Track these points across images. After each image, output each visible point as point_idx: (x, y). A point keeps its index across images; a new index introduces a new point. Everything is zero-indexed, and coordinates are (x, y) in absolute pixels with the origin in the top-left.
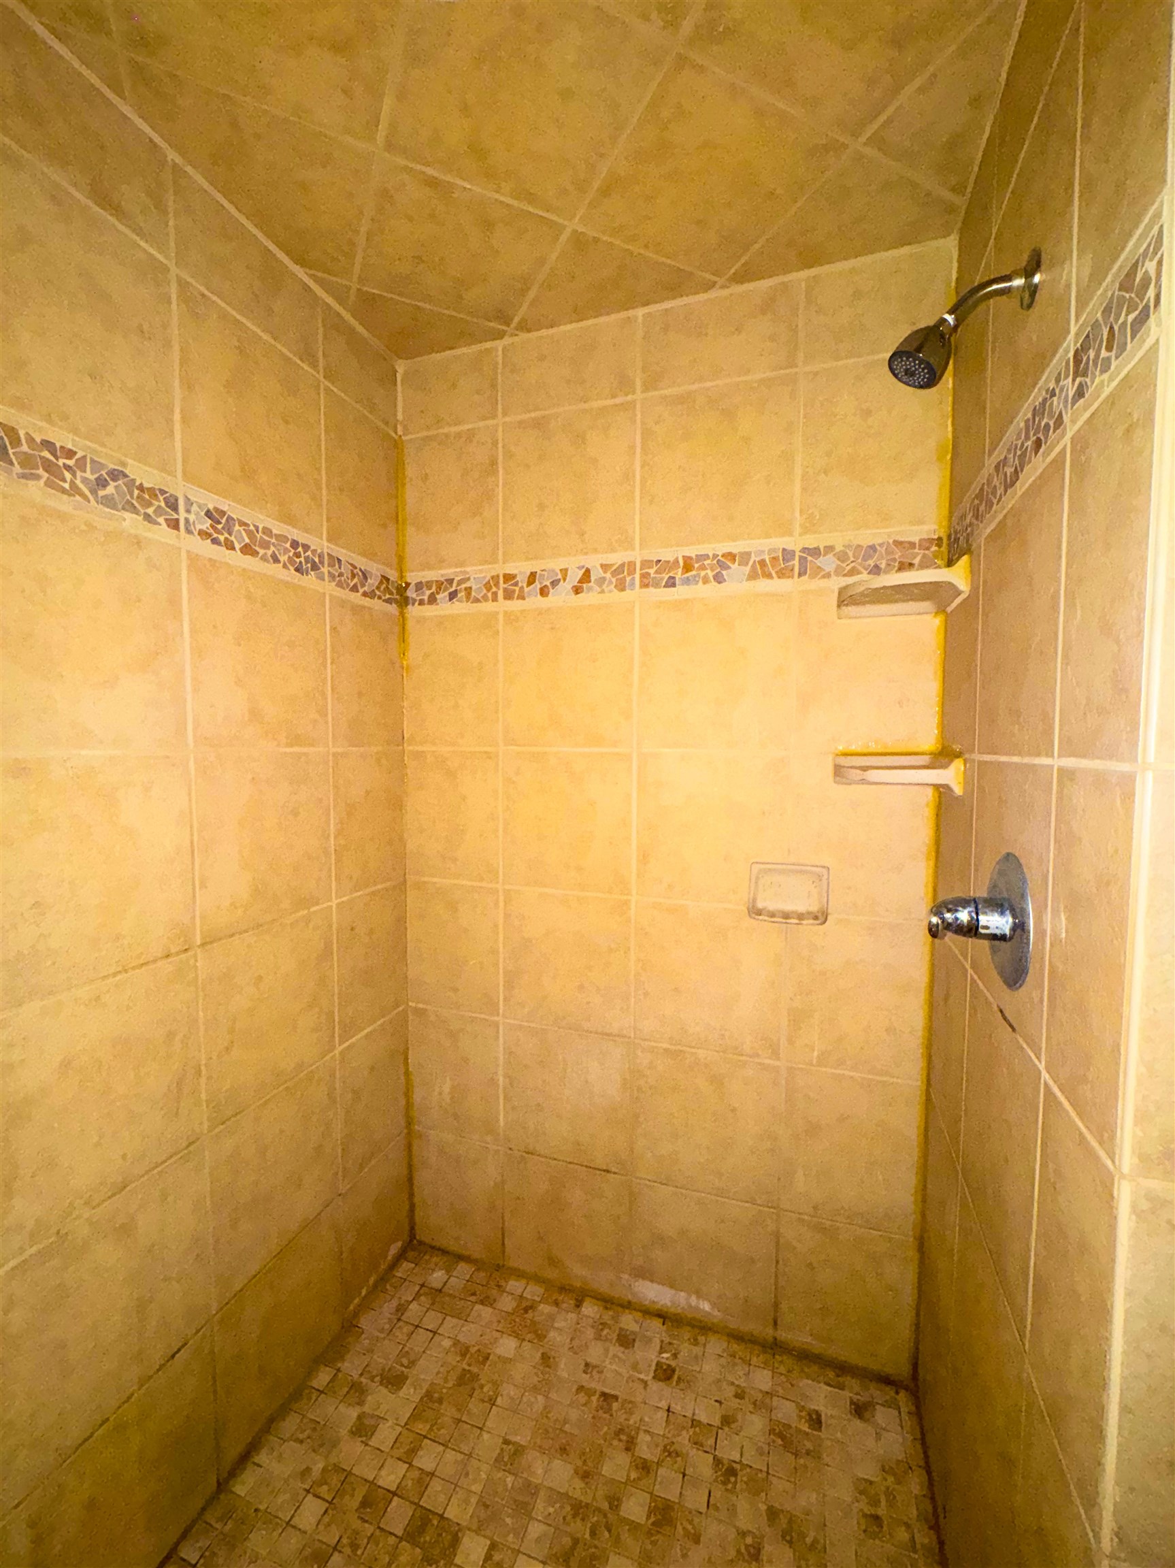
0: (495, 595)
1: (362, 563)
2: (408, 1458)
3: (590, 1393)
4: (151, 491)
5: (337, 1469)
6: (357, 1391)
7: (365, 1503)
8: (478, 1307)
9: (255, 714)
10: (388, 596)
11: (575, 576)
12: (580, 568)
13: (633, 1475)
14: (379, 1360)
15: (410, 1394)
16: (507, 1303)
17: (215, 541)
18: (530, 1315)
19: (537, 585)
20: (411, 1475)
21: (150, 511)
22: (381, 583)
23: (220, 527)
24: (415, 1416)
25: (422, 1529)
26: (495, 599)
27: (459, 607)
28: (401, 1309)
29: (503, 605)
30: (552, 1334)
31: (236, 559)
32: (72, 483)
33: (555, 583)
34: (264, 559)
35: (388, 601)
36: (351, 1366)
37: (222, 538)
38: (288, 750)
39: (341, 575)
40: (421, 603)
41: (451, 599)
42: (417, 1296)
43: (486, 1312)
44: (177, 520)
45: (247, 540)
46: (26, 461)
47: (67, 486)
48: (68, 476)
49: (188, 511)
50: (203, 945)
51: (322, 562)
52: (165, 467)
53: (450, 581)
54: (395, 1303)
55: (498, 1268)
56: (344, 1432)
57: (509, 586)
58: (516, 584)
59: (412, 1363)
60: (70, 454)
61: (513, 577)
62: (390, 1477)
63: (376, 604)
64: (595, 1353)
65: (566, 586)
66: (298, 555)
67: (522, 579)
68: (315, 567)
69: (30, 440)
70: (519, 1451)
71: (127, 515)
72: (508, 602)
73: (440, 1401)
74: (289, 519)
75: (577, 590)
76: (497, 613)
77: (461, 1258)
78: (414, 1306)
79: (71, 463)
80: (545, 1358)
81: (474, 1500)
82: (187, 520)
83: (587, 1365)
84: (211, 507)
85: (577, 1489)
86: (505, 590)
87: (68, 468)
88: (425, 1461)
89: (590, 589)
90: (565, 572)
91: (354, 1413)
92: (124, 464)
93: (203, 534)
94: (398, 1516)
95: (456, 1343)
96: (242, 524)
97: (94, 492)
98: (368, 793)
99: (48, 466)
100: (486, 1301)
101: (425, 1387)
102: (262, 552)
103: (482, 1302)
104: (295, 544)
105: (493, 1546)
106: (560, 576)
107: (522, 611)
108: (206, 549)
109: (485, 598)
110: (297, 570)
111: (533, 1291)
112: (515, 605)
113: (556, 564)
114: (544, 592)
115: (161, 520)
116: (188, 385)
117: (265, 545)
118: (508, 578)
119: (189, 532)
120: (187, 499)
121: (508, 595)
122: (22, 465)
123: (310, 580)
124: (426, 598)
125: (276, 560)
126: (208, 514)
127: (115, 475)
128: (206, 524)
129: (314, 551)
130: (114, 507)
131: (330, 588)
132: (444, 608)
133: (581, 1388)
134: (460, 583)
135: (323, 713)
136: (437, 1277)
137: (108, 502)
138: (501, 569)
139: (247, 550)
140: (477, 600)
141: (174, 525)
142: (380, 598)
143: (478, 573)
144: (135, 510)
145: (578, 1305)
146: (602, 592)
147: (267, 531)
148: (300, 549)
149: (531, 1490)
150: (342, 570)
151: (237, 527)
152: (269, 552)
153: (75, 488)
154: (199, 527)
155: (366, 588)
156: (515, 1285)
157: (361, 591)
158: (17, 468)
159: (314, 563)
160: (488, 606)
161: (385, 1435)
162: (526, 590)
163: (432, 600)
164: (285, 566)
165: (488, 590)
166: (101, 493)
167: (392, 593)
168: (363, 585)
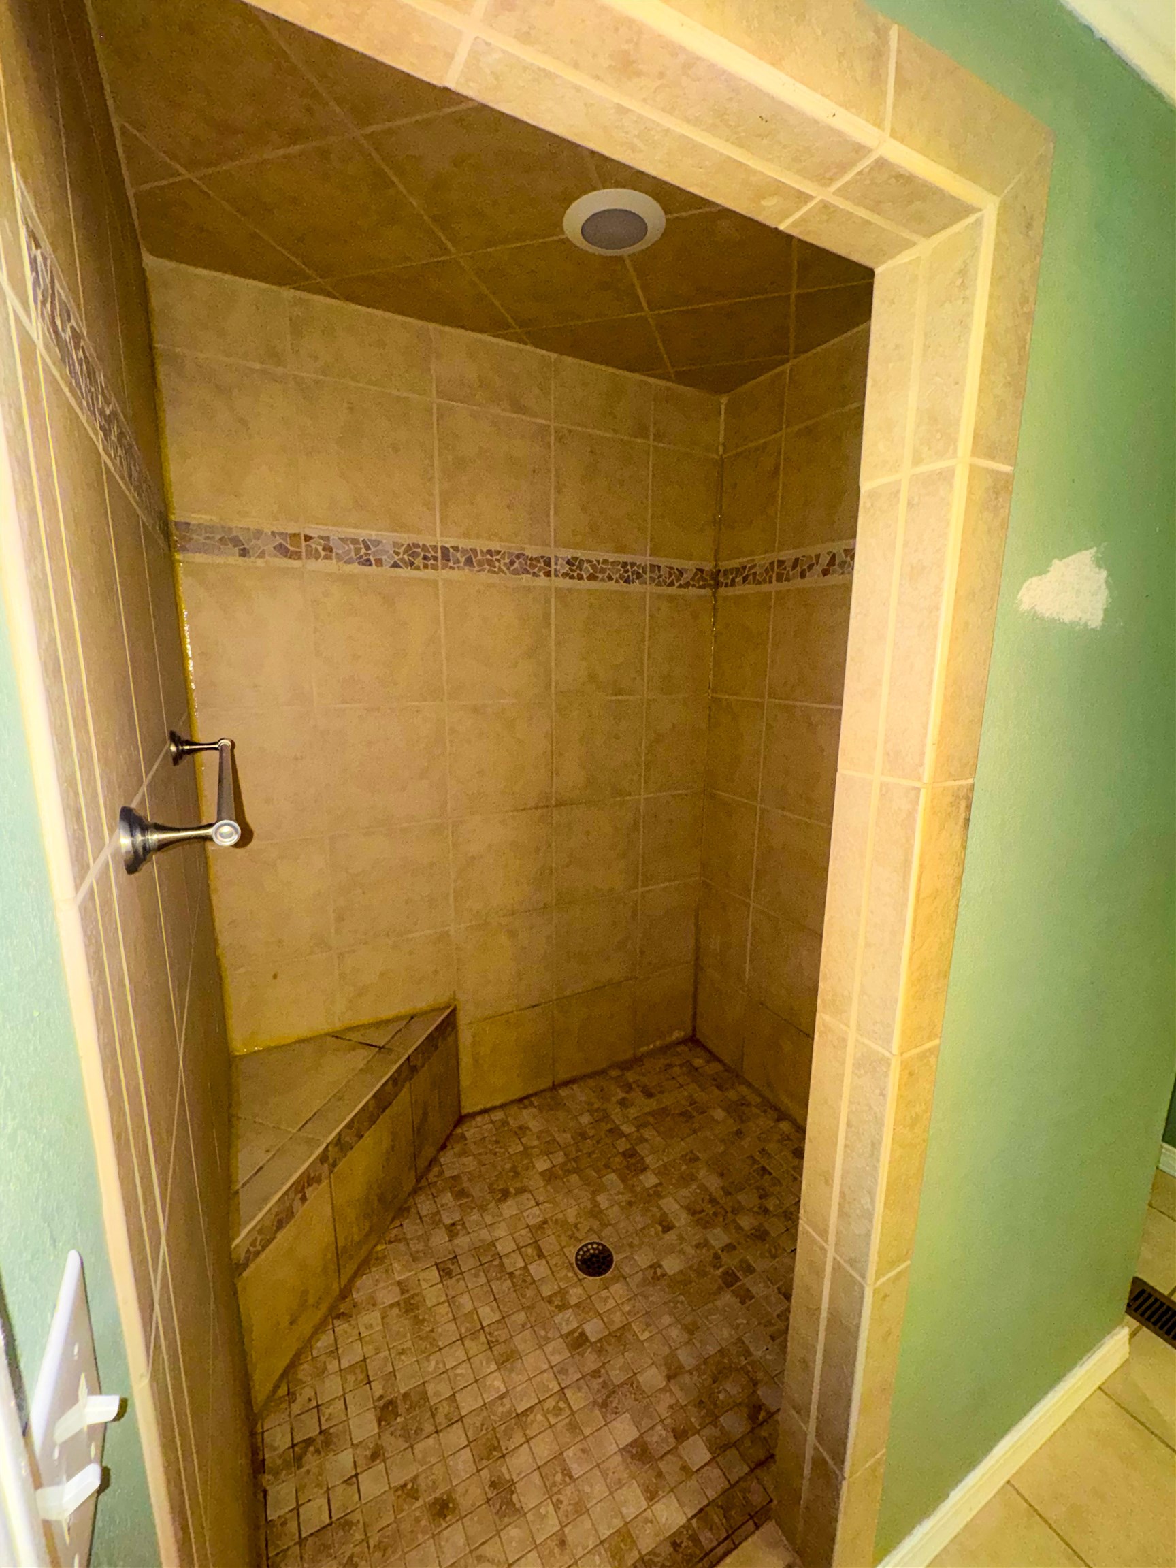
0: (771, 577)
1: (677, 564)
2: (638, 1128)
3: (755, 1161)
4: (537, 559)
5: (605, 1110)
6: (629, 1088)
7: (611, 1131)
8: (714, 1088)
9: (592, 677)
10: (701, 583)
11: (825, 560)
12: (828, 553)
13: (756, 1209)
14: (645, 1080)
15: (653, 1104)
16: (732, 1095)
17: (572, 577)
18: (744, 1107)
19: (799, 569)
20: (636, 1134)
21: (536, 570)
22: (696, 574)
23: (574, 568)
24: (652, 1113)
25: (631, 1156)
26: (771, 582)
27: (750, 589)
28: (669, 1066)
29: (776, 586)
30: (751, 1124)
31: (585, 584)
32: (500, 568)
33: (811, 567)
34: (603, 580)
35: (703, 587)
36: (631, 1076)
37: (575, 574)
38: (614, 698)
39: (660, 577)
40: (726, 585)
41: (744, 582)
42: (681, 1066)
43: (717, 1092)
44: (550, 571)
45: (591, 571)
46: (480, 563)
47: (496, 570)
48: (497, 564)
49: (556, 564)
50: (556, 806)
51: (645, 572)
52: (545, 544)
53: (744, 568)
54: (668, 1061)
55: (737, 1076)
56: (614, 1100)
57: (779, 571)
58: (785, 569)
59: (662, 1092)
60: (498, 552)
61: (783, 562)
62: (627, 1129)
63: (692, 591)
64: (772, 1147)
65: (818, 569)
66: (627, 571)
67: (789, 565)
68: (639, 576)
69: (482, 552)
70: (697, 1159)
71: (524, 576)
72: (779, 584)
73: (667, 1116)
74: (621, 549)
75: (825, 573)
76: (771, 592)
77: (719, 1060)
78: (677, 1069)
79: (498, 557)
80: (739, 1133)
81: (661, 1162)
82: (555, 570)
83: (763, 1150)
84: (569, 557)
85: (718, 1195)
86: (777, 574)
87: (498, 560)
88: (648, 1133)
89: (834, 572)
90: (818, 556)
91: (621, 1095)
92: (523, 549)
93: (565, 575)
94: (622, 1145)
95: (691, 1096)
96: (589, 561)
97: (508, 569)
98: (674, 726)
99: (490, 563)
100: (719, 1087)
101: (663, 1106)
102: (600, 576)
103: (717, 1087)
104: (625, 565)
105: (661, 1184)
106: (814, 561)
107: (788, 591)
108: (567, 583)
109: (765, 581)
110: (625, 581)
111: (753, 1099)
112: (783, 586)
113: (812, 551)
114: (803, 575)
115: (541, 574)
116: (559, 491)
117: (603, 571)
118: (781, 563)
119: (556, 576)
120: (556, 557)
121: (779, 579)
122: (479, 565)
123: (636, 586)
124: (729, 581)
125: (610, 578)
126: (568, 562)
127: (518, 557)
128: (566, 569)
129: (639, 566)
130: (518, 574)
131: (651, 588)
132: (741, 590)
133: (752, 1157)
134: (751, 568)
135: (641, 672)
136: (698, 1062)
137: (515, 572)
138: (775, 557)
139: (592, 577)
140: (759, 583)
141: (548, 574)
142: (694, 586)
143: (762, 560)
144: (528, 572)
145: (778, 1120)
146: (843, 573)
147: (606, 562)
148: (629, 567)
149: (693, 1178)
150: (662, 573)
151: (585, 565)
152: (606, 575)
153: (501, 570)
154: (562, 571)
155: (681, 582)
156: (744, 1090)
157: (677, 584)
158: (477, 568)
159: (638, 573)
160: (765, 587)
161: (633, 1112)
162: (791, 573)
163: (733, 583)
164: (617, 581)
165: (767, 574)
166: (512, 568)
167: (706, 580)
168: (678, 580)
